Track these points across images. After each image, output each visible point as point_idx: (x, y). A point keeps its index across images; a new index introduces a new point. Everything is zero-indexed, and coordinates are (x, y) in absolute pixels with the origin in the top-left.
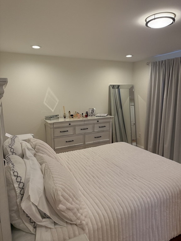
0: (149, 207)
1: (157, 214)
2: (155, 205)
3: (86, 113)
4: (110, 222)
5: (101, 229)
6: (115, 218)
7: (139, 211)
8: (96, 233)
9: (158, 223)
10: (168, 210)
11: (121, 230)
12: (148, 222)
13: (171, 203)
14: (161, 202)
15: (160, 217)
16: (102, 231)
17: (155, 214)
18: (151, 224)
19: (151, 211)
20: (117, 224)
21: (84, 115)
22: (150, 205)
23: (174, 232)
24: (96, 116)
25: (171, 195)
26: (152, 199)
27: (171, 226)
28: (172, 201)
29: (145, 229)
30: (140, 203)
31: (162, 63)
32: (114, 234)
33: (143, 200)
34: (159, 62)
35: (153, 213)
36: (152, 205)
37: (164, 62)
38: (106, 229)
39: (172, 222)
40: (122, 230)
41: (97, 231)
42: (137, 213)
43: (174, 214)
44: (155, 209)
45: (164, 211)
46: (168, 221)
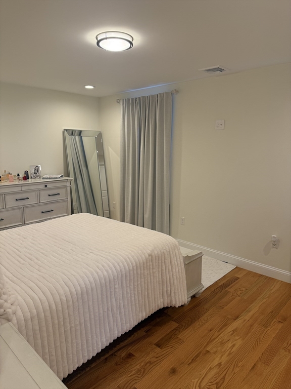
0: (105, 282)
1: (117, 290)
2: (114, 279)
3: (25, 174)
4: (50, 306)
5: (36, 317)
6: (58, 300)
7: (92, 289)
8: (30, 322)
9: (120, 303)
10: (132, 284)
11: (67, 316)
12: (105, 303)
13: (136, 275)
14: (122, 275)
15: (121, 295)
16: (39, 319)
17: (115, 291)
18: (110, 305)
19: (108, 287)
20: (60, 309)
21: (21, 176)
22: (108, 280)
23: (142, 313)
24: (43, 178)
25: (134, 264)
26: (110, 271)
27: (137, 305)
28: (137, 273)
29: (102, 312)
30: (94, 279)
31: (136, 101)
32: (56, 322)
33: (98, 275)
34: (132, 99)
35: (112, 290)
36: (110, 280)
37: (138, 100)
38: (45, 316)
39: (139, 300)
40: (69, 316)
41: (30, 320)
42: (90, 292)
43: (140, 289)
44: (115, 285)
45: (127, 287)
46: (133, 299)
